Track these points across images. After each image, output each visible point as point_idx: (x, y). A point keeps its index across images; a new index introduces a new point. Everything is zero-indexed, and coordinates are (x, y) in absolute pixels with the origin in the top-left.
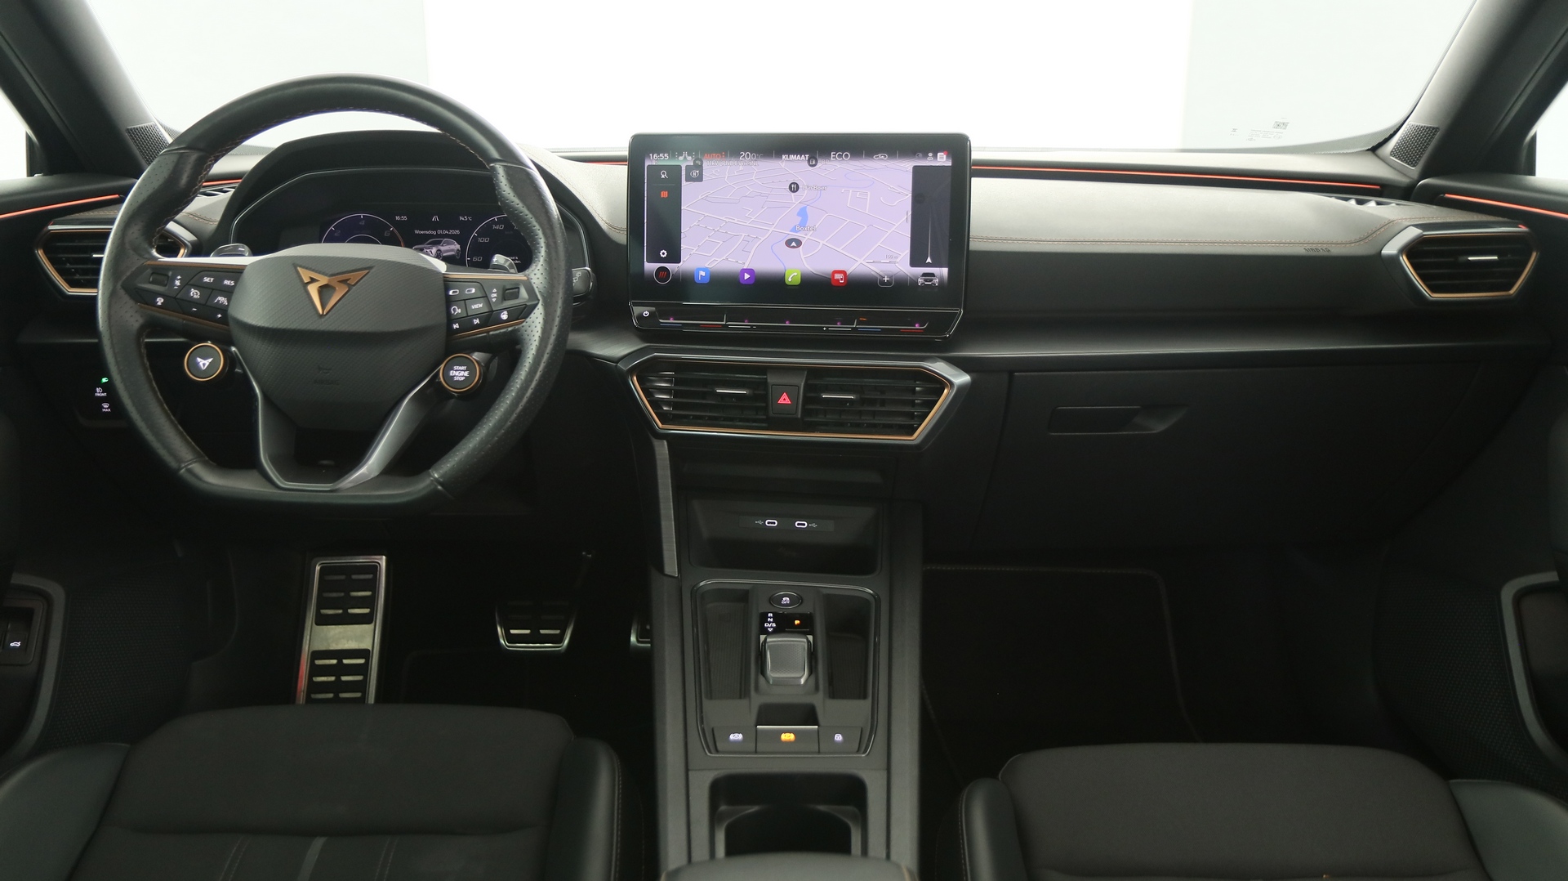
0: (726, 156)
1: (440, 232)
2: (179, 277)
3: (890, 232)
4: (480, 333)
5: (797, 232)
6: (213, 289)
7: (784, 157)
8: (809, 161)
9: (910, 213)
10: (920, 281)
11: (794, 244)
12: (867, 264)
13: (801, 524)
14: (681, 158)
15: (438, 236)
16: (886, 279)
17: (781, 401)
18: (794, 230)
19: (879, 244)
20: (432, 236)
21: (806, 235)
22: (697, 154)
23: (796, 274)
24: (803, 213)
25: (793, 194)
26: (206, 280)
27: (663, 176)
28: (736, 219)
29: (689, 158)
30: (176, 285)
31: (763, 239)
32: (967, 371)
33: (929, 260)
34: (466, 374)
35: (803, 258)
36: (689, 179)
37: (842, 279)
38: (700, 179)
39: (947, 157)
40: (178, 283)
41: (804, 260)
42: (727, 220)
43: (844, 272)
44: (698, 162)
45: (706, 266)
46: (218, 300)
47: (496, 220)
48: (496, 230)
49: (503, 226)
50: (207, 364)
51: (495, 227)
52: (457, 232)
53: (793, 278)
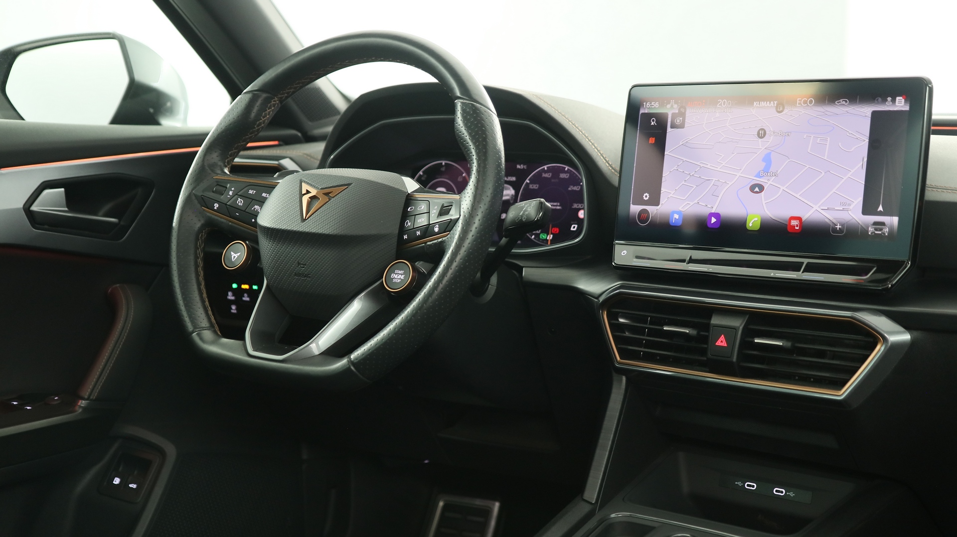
0: (706, 103)
2: (233, 189)
3: (845, 178)
4: (419, 244)
5: (760, 177)
6: (253, 199)
7: (755, 103)
8: (777, 108)
9: (866, 159)
10: (871, 229)
11: (757, 189)
12: (822, 212)
13: (779, 491)
14: (668, 106)
16: (838, 227)
17: (718, 343)
18: (758, 175)
19: (834, 190)
21: (769, 180)
22: (682, 103)
23: (756, 219)
24: (767, 159)
25: (760, 140)
26: (251, 192)
27: (652, 124)
28: (709, 164)
29: (675, 106)
30: (229, 195)
31: (730, 184)
32: (908, 327)
33: (880, 208)
34: (402, 277)
35: (764, 202)
36: (673, 126)
37: (797, 226)
38: (682, 126)
39: (906, 101)
40: (231, 193)
41: (764, 205)
42: (702, 165)
43: (799, 219)
44: (682, 110)
45: (680, 209)
46: (255, 208)
47: (546, 169)
48: (545, 177)
49: (551, 174)
50: (236, 257)
51: (544, 175)
52: (514, 179)
53: (753, 223)
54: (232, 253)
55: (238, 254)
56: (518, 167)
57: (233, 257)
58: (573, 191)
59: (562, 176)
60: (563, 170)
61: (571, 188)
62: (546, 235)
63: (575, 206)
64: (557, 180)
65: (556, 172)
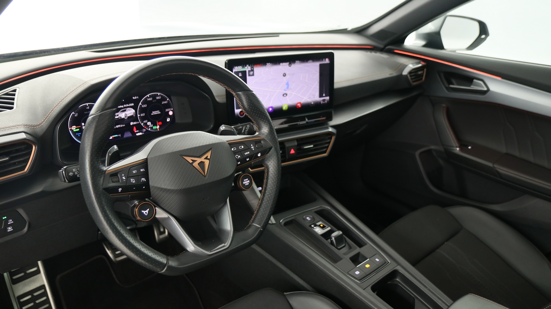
0: (262, 65)
1: (125, 106)
2: (123, 175)
3: (313, 87)
4: (248, 164)
6: (138, 176)
7: (280, 64)
8: (289, 65)
9: (319, 80)
10: (322, 102)
11: (285, 95)
12: (307, 99)
14: (246, 67)
15: (124, 108)
16: (312, 103)
17: (291, 152)
18: (285, 90)
19: (310, 92)
20: (122, 108)
21: (288, 91)
22: (252, 66)
24: (287, 84)
25: (284, 77)
26: (134, 171)
27: (240, 75)
29: (249, 67)
30: (124, 180)
31: (275, 95)
33: (324, 95)
34: (249, 181)
36: (249, 75)
37: (300, 105)
38: (253, 75)
39: (328, 60)
40: (124, 178)
41: (288, 100)
43: (300, 103)
44: (252, 69)
46: (142, 180)
47: (149, 96)
48: (149, 100)
49: (152, 98)
50: (147, 212)
51: (148, 99)
52: (133, 104)
53: (285, 107)
54: (143, 211)
55: (148, 210)
56: (134, 98)
57: (145, 213)
58: (164, 104)
59: (158, 98)
60: (157, 95)
61: (163, 103)
62: (156, 127)
63: (167, 110)
64: (155, 101)
65: (154, 97)
